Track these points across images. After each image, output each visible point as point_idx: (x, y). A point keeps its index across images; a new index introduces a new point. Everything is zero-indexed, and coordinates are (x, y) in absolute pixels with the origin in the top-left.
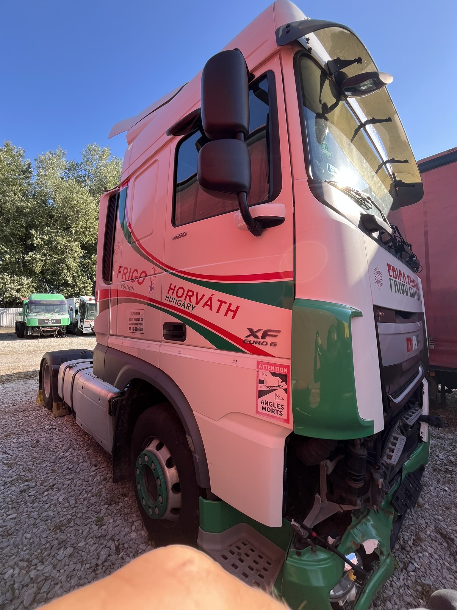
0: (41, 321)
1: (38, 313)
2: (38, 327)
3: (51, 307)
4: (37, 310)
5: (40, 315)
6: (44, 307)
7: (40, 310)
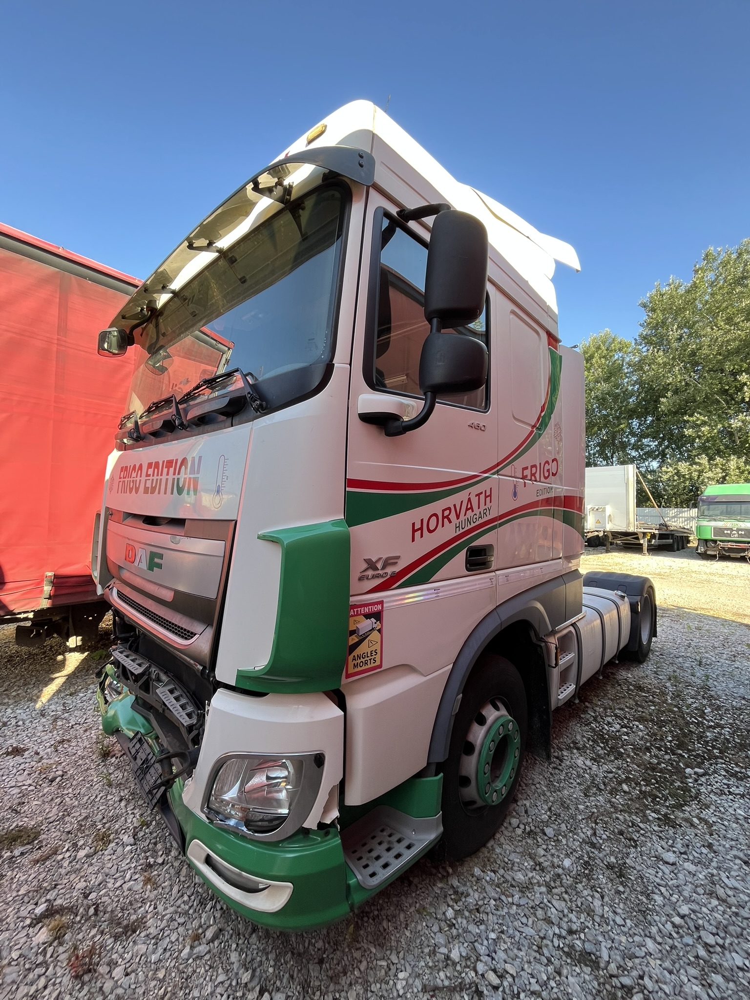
0: (719, 531)
1: (712, 518)
2: (715, 541)
3: (737, 507)
4: (711, 513)
5: (715, 520)
6: (724, 507)
7: (718, 512)
